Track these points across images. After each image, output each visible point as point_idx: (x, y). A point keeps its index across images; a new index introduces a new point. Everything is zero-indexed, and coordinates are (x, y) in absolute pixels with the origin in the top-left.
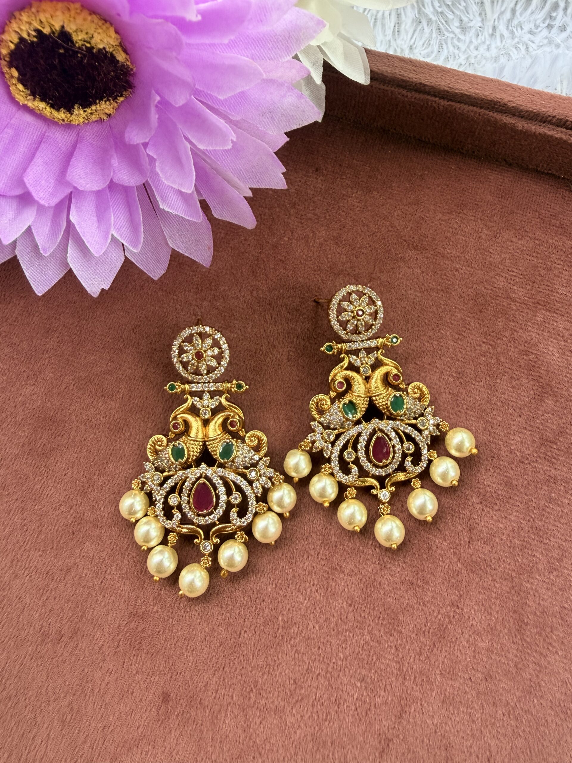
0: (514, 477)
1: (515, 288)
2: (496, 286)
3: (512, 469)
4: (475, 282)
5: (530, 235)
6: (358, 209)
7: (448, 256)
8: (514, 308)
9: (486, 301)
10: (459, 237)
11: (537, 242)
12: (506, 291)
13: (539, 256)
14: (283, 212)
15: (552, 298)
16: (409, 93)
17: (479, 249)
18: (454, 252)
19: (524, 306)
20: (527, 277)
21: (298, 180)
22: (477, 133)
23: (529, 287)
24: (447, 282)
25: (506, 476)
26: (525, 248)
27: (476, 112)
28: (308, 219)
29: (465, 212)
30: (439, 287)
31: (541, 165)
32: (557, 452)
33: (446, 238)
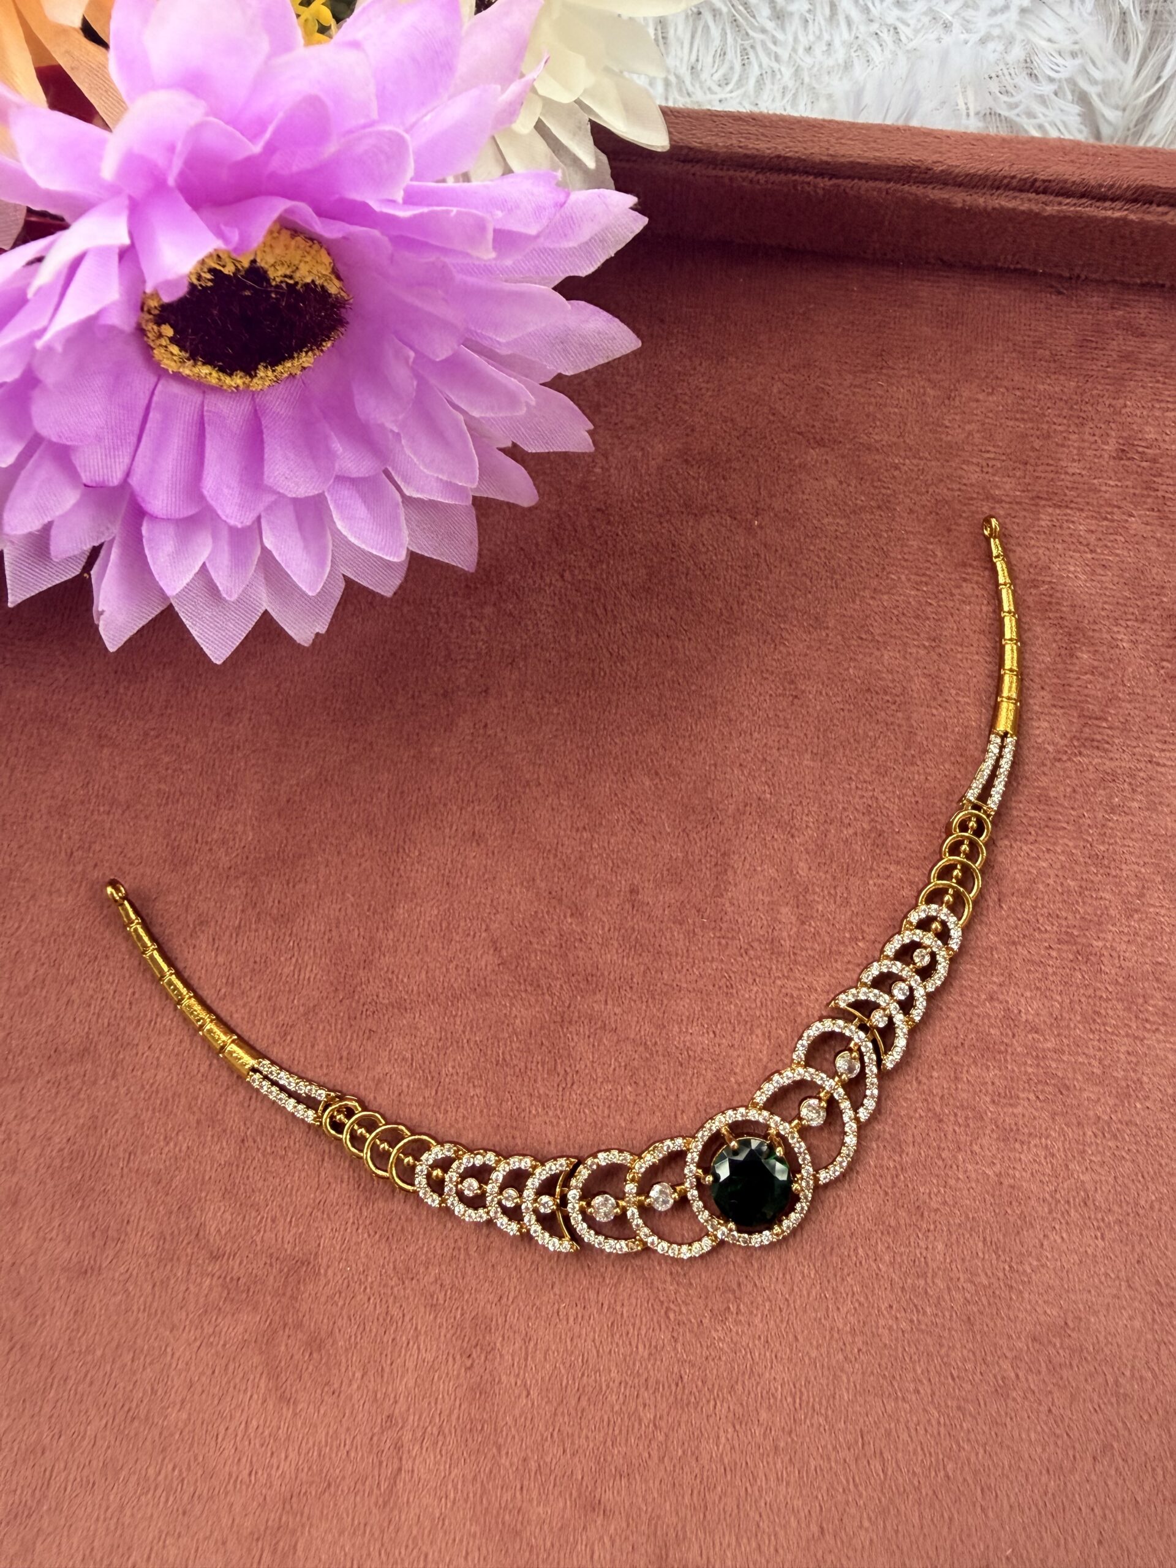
0: (1051, 785)
1: (997, 479)
2: (964, 481)
3: (1045, 774)
4: (930, 482)
5: (1005, 383)
6: (709, 393)
7: (878, 446)
10: (888, 409)
11: (1018, 393)
12: (983, 488)
13: (1026, 417)
15: (1059, 483)
16: (760, 176)
17: (927, 424)
18: (886, 438)
19: (1016, 507)
20: (1013, 457)
22: (887, 223)
23: (1018, 474)
24: (884, 491)
25: (1038, 788)
26: (1001, 408)
27: (880, 190)
28: (627, 429)
29: (890, 363)
30: (872, 503)
31: (1002, 257)
32: (1110, 732)
33: (868, 416)
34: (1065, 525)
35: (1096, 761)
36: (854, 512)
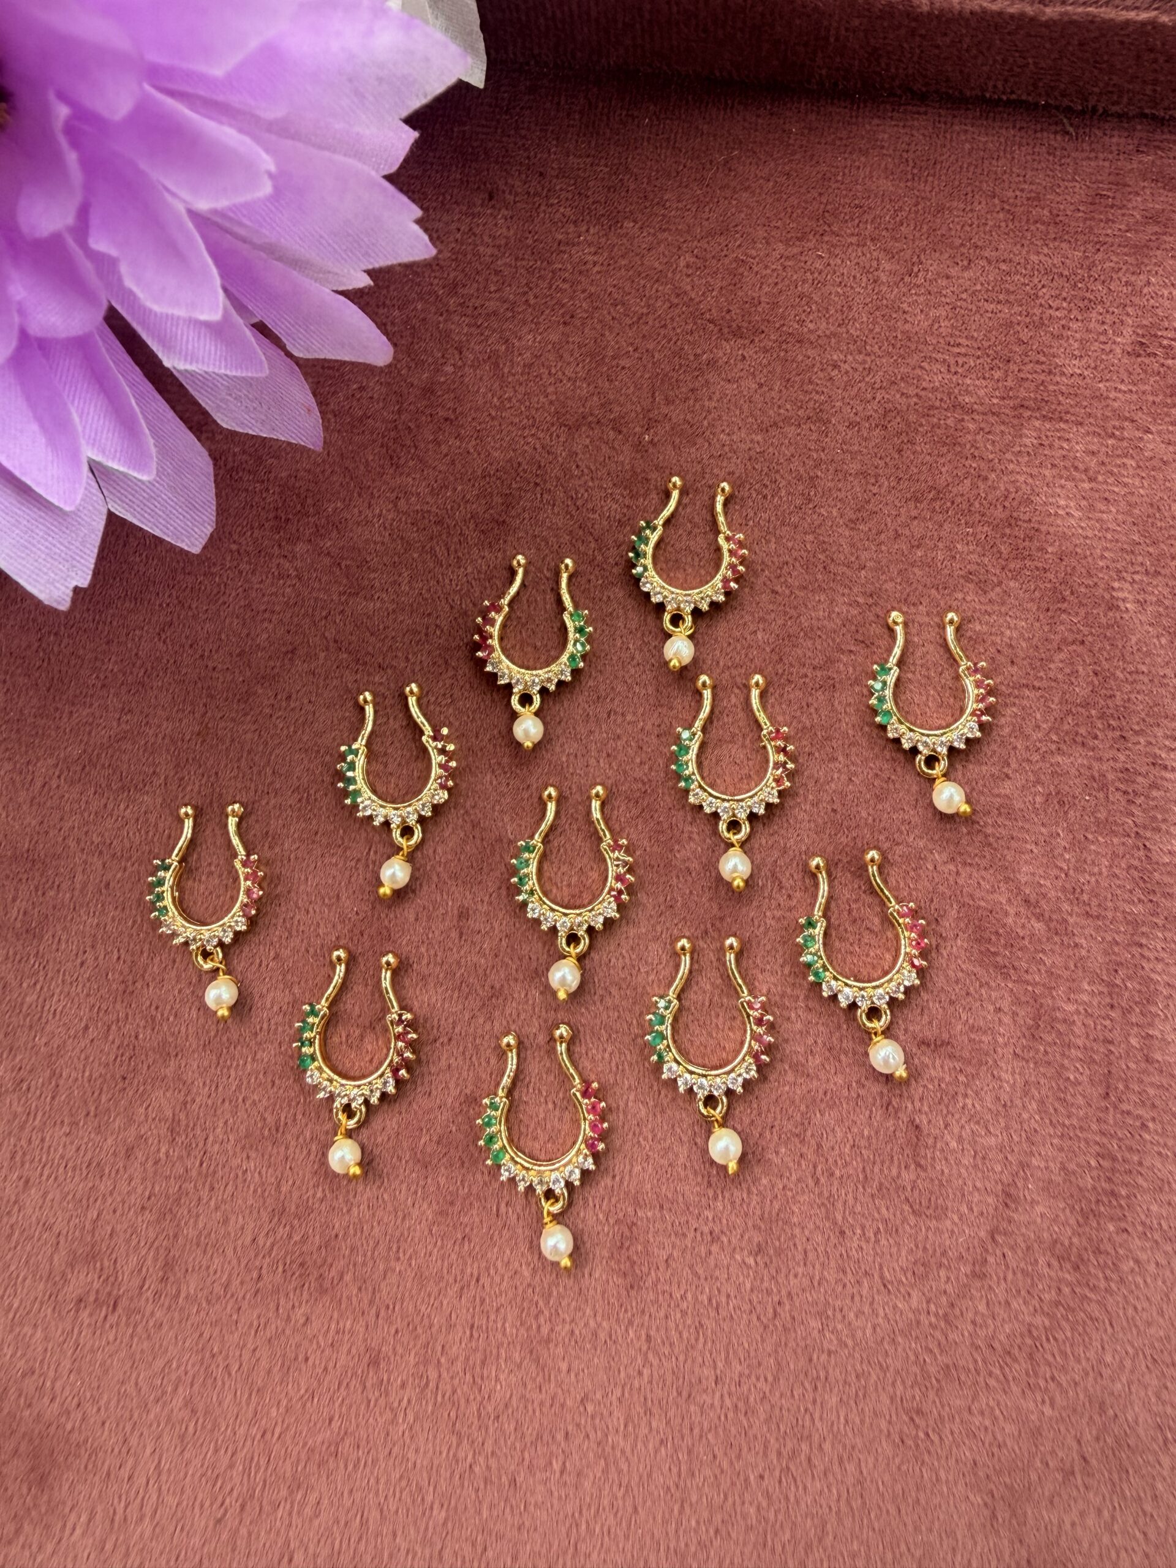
6: (597, 268)
7: (812, 338)
8: (972, 426)
9: (908, 425)
10: (829, 288)
12: (949, 394)
14: (433, 309)
15: (1051, 388)
17: (878, 308)
19: (992, 419)
21: (454, 226)
23: (997, 374)
24: (817, 397)
26: (979, 287)
28: (488, 315)
29: (835, 228)
33: (801, 297)
34: (1057, 443)
36: (776, 425)
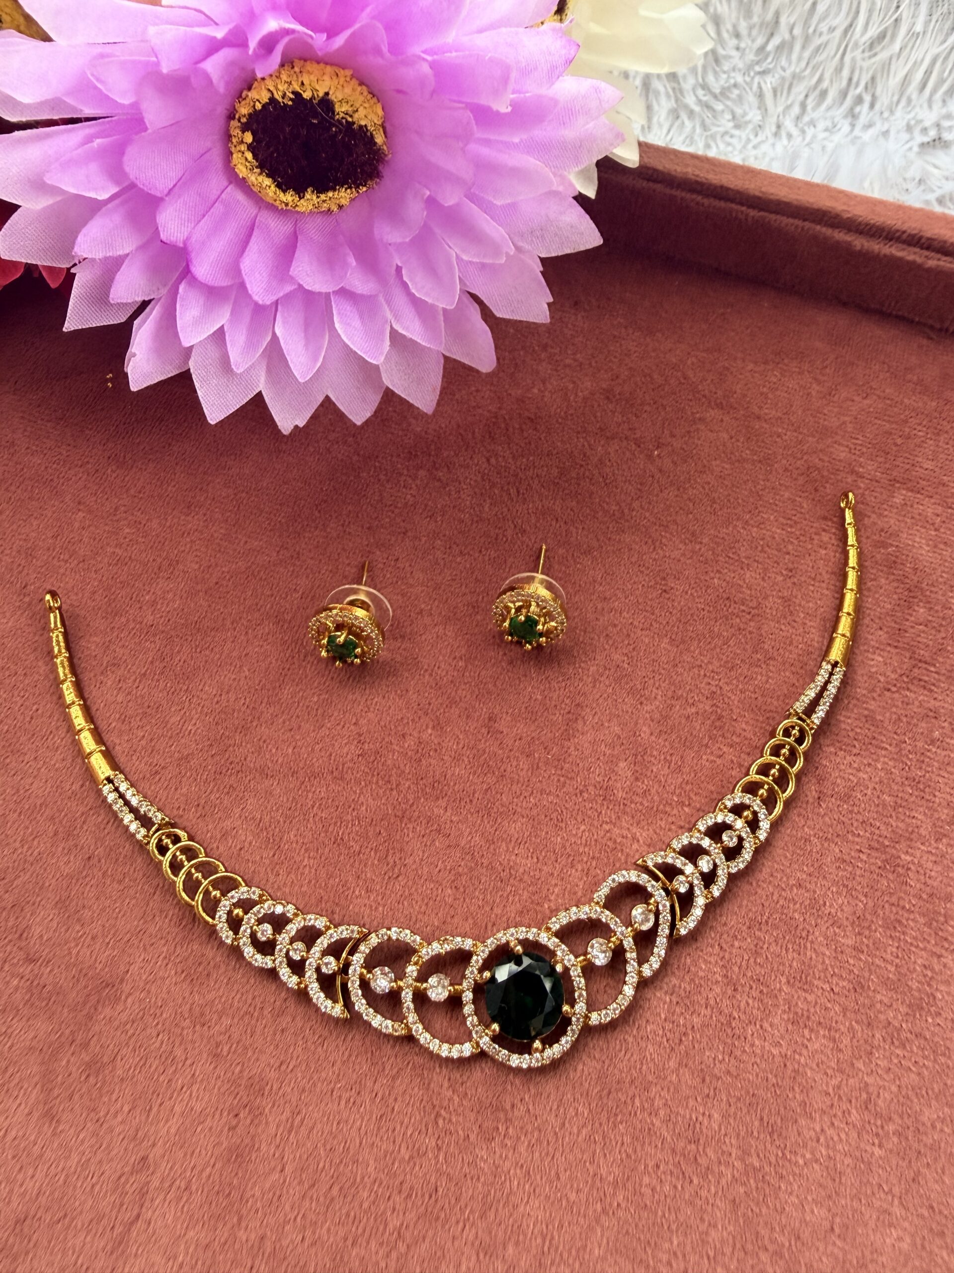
0: (878, 709)
3: (874, 699)
4: (805, 451)
11: (888, 402)
16: (705, 201)
18: (774, 412)
25: (866, 709)
27: (797, 227)
30: (755, 457)
32: (936, 676)
33: (762, 394)
35: (921, 698)
36: (738, 461)
